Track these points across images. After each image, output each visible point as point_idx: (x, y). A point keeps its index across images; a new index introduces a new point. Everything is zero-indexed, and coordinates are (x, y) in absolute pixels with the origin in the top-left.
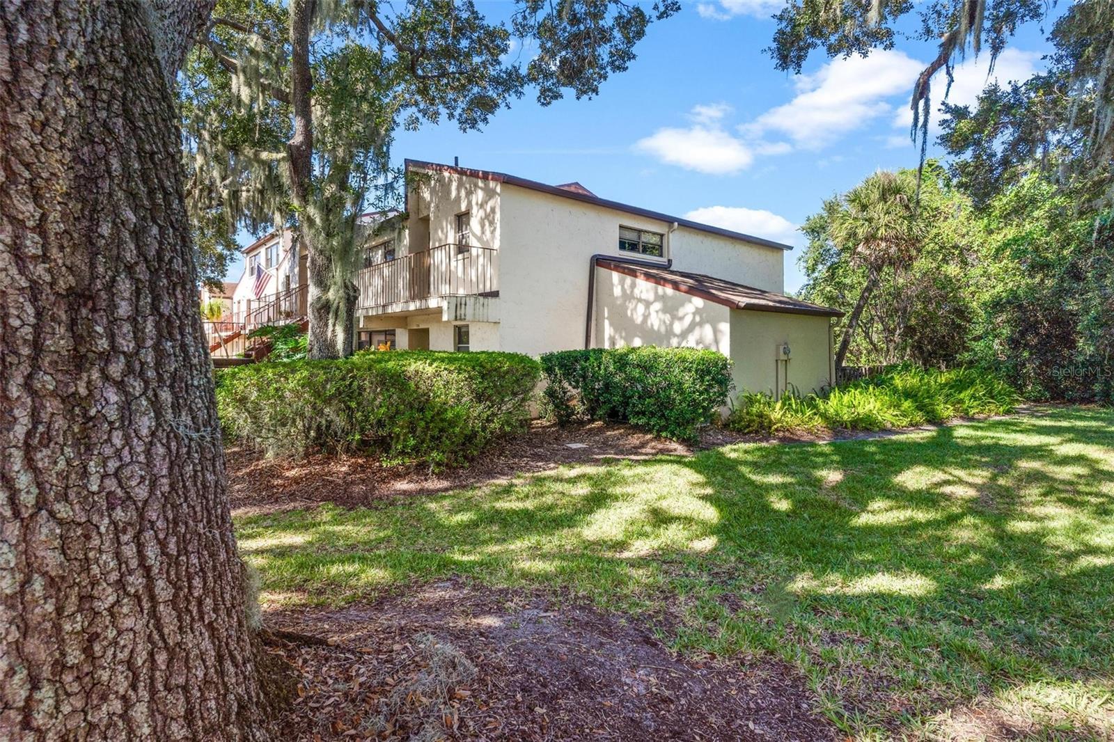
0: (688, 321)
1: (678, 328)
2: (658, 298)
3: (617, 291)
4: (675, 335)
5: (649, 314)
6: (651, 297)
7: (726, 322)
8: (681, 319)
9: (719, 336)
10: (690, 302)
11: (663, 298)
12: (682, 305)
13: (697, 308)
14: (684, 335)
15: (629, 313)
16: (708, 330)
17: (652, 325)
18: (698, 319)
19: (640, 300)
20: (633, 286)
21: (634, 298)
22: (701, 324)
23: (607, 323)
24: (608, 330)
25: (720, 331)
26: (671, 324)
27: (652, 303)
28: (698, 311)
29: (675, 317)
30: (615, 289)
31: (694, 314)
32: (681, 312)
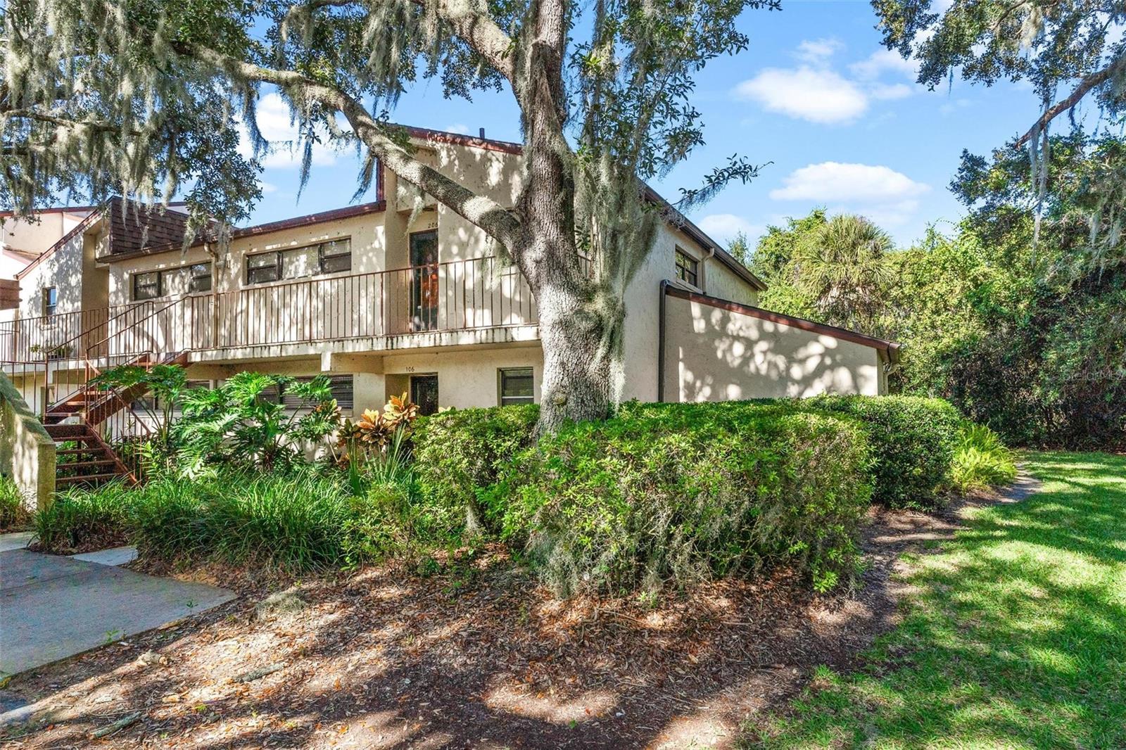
0: (812, 364)
1: (796, 372)
2: (764, 336)
3: (699, 326)
4: (794, 382)
5: (752, 355)
6: (754, 334)
7: (872, 365)
8: (802, 361)
9: (861, 381)
10: (817, 341)
11: (774, 336)
12: (805, 344)
13: (827, 349)
14: (807, 381)
15: (719, 354)
16: (843, 376)
17: (757, 369)
18: (828, 361)
19: (737, 338)
20: (725, 320)
21: (727, 336)
22: (832, 368)
23: (681, 365)
24: (684, 375)
25: (862, 376)
26: (788, 369)
27: (756, 342)
28: (827, 352)
29: (791, 360)
30: (696, 324)
31: (823, 356)
32: (801, 354)
